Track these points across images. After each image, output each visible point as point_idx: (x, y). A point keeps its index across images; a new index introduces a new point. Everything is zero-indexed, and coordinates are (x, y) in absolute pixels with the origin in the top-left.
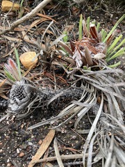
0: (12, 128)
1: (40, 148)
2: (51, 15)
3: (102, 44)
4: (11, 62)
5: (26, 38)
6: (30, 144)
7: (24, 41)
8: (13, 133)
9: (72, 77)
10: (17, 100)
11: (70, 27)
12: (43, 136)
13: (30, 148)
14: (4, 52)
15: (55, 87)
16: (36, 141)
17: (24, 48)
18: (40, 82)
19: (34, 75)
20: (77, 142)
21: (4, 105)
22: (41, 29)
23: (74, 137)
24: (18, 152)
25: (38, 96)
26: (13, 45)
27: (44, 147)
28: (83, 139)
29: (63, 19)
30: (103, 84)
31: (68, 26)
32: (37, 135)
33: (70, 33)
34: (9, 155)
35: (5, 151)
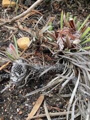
0: (13, 94)
1: (34, 108)
2: (38, 9)
3: (78, 32)
4: (12, 46)
5: (21, 27)
6: (27, 105)
7: (19, 29)
8: (14, 97)
9: (56, 57)
10: (17, 74)
11: (53, 18)
12: (36, 99)
13: (27, 108)
14: (5, 38)
15: (44, 63)
16: (31, 103)
17: (20, 34)
18: (33, 60)
19: (28, 54)
20: (60, 103)
21: (7, 77)
22: (32, 20)
23: (58, 100)
24: (18, 111)
25: (32, 71)
26: (11, 32)
27: (37, 107)
28: (65, 101)
29: (47, 12)
30: (80, 62)
31: (51, 18)
32: (31, 98)
33: (52, 22)
34: (11, 113)
35: (8, 110)
